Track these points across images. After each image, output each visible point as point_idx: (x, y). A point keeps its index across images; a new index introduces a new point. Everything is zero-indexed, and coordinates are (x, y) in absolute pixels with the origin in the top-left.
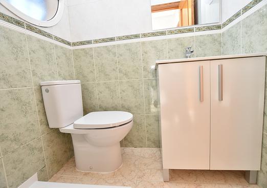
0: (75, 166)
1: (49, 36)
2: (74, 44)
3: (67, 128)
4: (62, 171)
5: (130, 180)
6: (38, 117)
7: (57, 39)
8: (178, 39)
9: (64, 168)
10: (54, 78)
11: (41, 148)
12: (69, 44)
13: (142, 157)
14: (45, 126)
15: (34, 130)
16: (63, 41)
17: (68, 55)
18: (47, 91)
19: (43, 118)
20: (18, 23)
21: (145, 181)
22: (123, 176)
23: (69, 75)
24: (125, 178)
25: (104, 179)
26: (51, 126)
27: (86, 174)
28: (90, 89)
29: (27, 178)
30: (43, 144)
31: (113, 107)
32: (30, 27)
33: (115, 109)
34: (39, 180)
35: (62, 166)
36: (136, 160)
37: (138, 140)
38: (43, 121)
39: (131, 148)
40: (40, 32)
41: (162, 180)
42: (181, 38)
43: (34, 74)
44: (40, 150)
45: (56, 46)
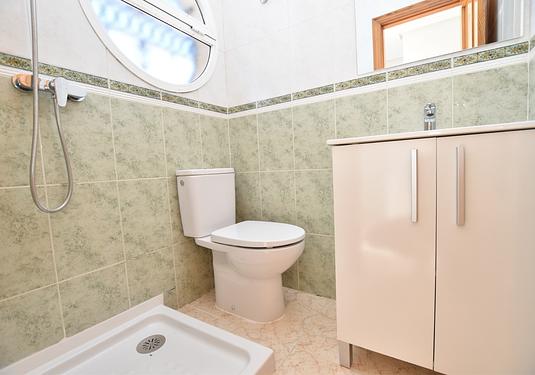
0: (215, 300)
1: (193, 104)
2: (232, 111)
3: (205, 241)
4: (197, 302)
5: (283, 344)
6: (171, 219)
7: (204, 106)
8: (411, 88)
9: (202, 299)
10: (195, 165)
11: (172, 261)
12: (223, 111)
13: (322, 314)
14: (178, 233)
15: (164, 236)
16: (215, 109)
17: (220, 128)
18: (182, 183)
19: (177, 220)
20: (153, 94)
21: (307, 353)
22: (275, 334)
23: (221, 160)
24: (278, 338)
25: (245, 330)
26: (186, 234)
27: (225, 315)
28: (250, 183)
29: (151, 297)
30: (174, 256)
31: (283, 217)
32: (168, 97)
33: (287, 220)
34: (165, 304)
35: (199, 295)
36: (308, 317)
37: (324, 282)
38: (177, 224)
39: (310, 295)
40: (181, 101)
41: (338, 362)
42: (419, 84)
43: (170, 160)
44: (170, 264)
45: (203, 117)
